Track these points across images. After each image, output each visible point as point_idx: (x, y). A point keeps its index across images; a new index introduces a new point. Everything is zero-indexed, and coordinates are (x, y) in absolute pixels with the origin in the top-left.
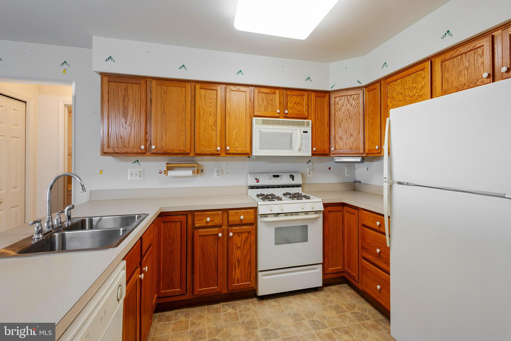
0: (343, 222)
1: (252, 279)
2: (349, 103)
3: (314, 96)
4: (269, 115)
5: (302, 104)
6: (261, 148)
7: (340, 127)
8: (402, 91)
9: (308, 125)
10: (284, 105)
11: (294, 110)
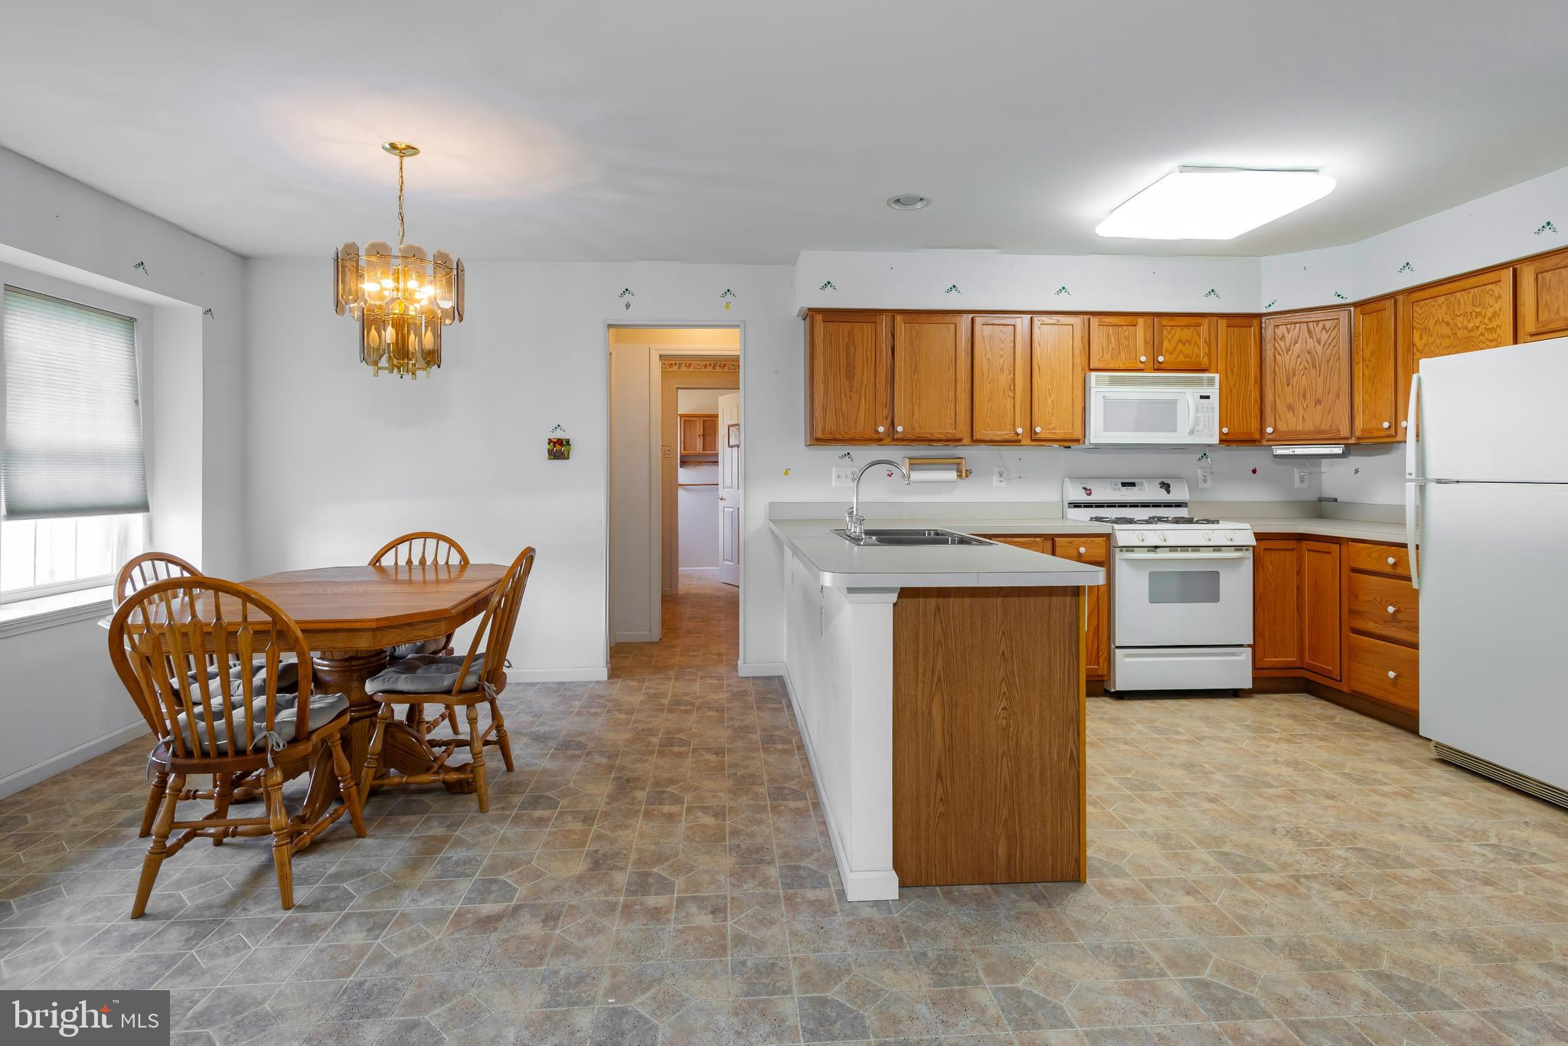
0: (1299, 572)
1: (1101, 660)
2: (1311, 337)
3: (1225, 325)
4: (1122, 367)
5: (1195, 343)
6: (1106, 428)
7: (1288, 385)
8: (1448, 319)
9: (1211, 381)
10: (1155, 347)
11: (1178, 355)
